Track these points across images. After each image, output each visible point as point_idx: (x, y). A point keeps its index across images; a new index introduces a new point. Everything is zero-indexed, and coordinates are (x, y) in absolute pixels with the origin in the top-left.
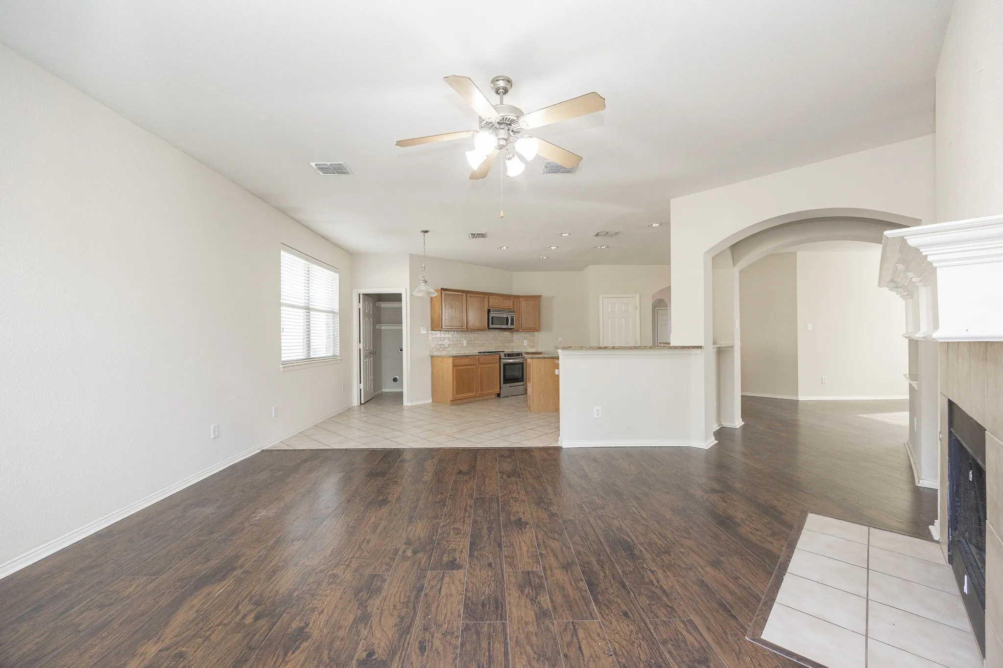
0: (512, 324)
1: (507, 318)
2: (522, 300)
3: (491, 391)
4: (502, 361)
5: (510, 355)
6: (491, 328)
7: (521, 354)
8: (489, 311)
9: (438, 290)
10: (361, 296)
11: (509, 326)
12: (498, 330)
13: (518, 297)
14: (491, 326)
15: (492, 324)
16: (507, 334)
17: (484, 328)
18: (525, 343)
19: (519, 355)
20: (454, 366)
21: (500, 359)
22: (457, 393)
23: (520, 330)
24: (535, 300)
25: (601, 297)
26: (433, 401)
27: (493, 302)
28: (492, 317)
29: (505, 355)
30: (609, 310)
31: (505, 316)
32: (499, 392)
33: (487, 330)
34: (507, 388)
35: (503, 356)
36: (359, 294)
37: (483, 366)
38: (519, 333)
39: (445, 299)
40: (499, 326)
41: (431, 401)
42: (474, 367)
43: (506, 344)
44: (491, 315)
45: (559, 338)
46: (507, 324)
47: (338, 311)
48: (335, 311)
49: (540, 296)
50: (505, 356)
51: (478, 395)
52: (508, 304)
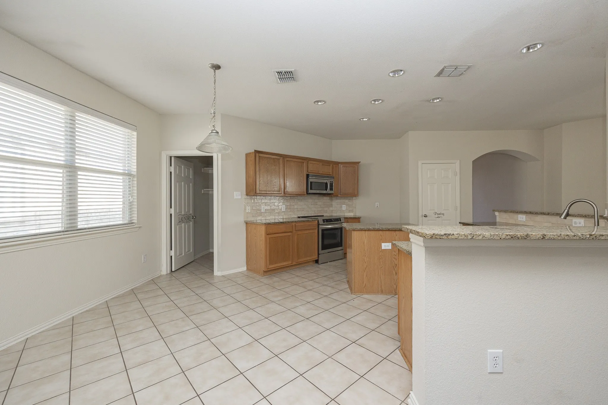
0: (331, 189)
1: (326, 184)
2: (341, 166)
3: (309, 258)
4: (320, 226)
5: (329, 221)
6: (310, 194)
7: (340, 219)
8: (308, 176)
9: (253, 152)
10: (173, 159)
11: (328, 191)
12: (317, 195)
13: (337, 163)
14: (310, 191)
15: (311, 189)
16: (326, 199)
17: (303, 193)
18: (344, 207)
19: (338, 220)
20: (268, 234)
21: (319, 225)
22: (271, 263)
23: (339, 196)
24: (354, 165)
25: (420, 163)
26: (248, 269)
27: (313, 168)
28: (311, 183)
29: (323, 220)
30: (429, 176)
31: (325, 181)
32: (317, 259)
33: (306, 195)
34: (325, 254)
35: (321, 222)
36: (171, 157)
37: (299, 233)
38: (337, 198)
39: (259, 161)
40: (318, 192)
41: (245, 268)
42: (290, 234)
43: (326, 209)
44: (311, 180)
45: (376, 203)
46: (326, 190)
47: (135, 173)
48: (132, 173)
49: (359, 163)
50: (324, 222)
51: (294, 263)
52: (327, 170)
